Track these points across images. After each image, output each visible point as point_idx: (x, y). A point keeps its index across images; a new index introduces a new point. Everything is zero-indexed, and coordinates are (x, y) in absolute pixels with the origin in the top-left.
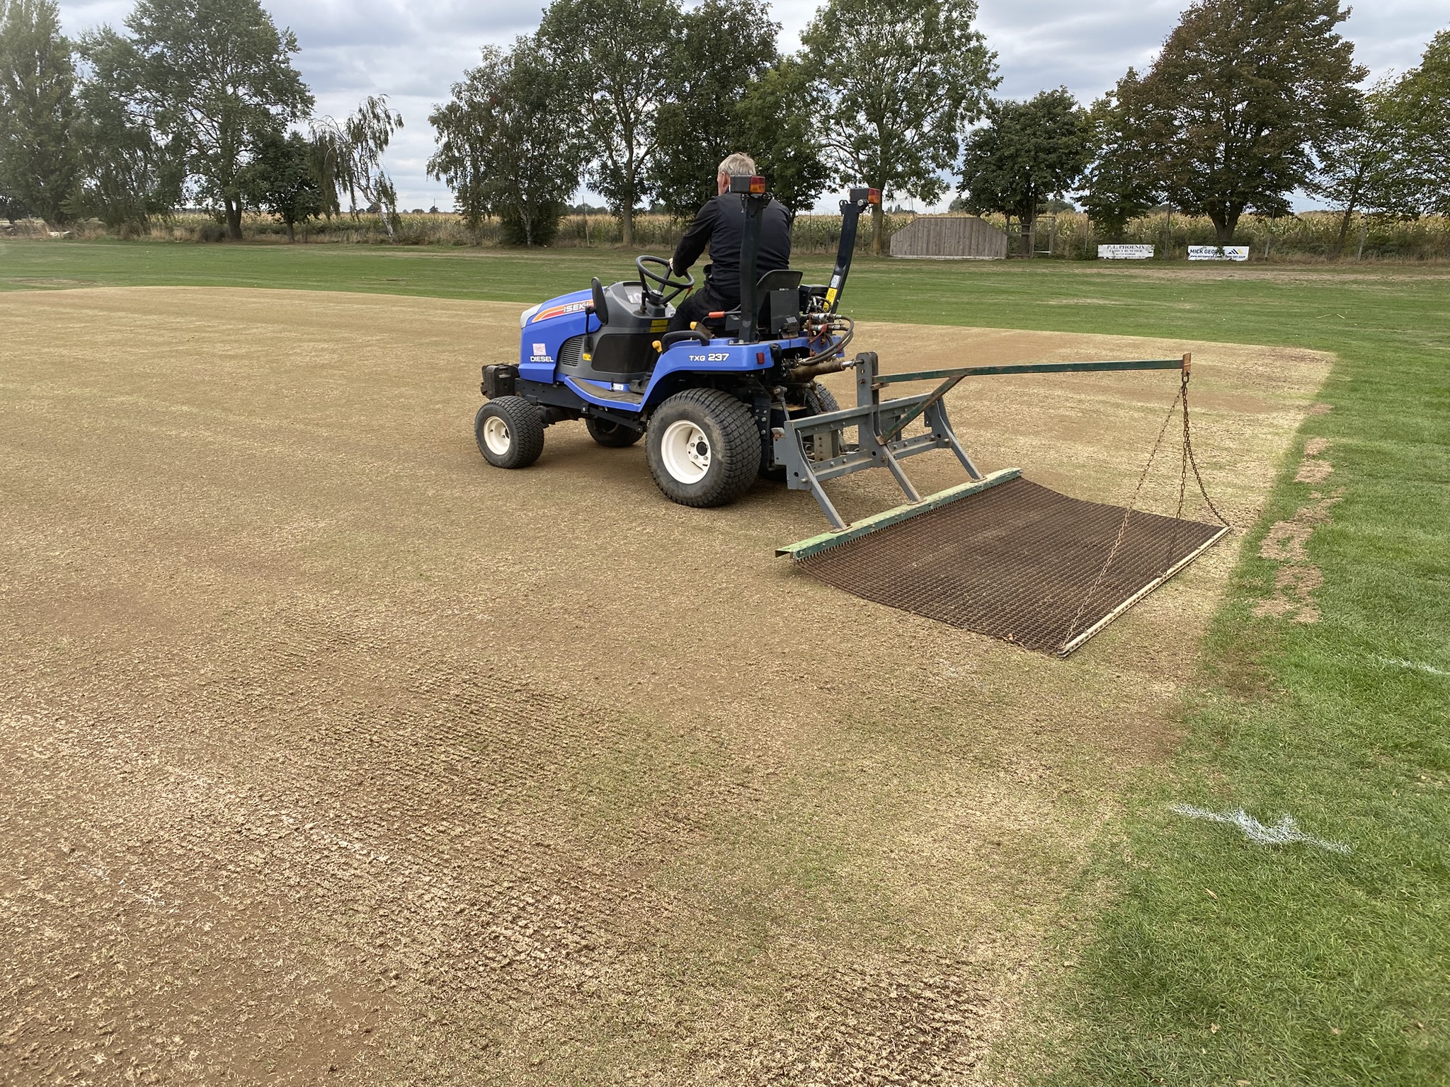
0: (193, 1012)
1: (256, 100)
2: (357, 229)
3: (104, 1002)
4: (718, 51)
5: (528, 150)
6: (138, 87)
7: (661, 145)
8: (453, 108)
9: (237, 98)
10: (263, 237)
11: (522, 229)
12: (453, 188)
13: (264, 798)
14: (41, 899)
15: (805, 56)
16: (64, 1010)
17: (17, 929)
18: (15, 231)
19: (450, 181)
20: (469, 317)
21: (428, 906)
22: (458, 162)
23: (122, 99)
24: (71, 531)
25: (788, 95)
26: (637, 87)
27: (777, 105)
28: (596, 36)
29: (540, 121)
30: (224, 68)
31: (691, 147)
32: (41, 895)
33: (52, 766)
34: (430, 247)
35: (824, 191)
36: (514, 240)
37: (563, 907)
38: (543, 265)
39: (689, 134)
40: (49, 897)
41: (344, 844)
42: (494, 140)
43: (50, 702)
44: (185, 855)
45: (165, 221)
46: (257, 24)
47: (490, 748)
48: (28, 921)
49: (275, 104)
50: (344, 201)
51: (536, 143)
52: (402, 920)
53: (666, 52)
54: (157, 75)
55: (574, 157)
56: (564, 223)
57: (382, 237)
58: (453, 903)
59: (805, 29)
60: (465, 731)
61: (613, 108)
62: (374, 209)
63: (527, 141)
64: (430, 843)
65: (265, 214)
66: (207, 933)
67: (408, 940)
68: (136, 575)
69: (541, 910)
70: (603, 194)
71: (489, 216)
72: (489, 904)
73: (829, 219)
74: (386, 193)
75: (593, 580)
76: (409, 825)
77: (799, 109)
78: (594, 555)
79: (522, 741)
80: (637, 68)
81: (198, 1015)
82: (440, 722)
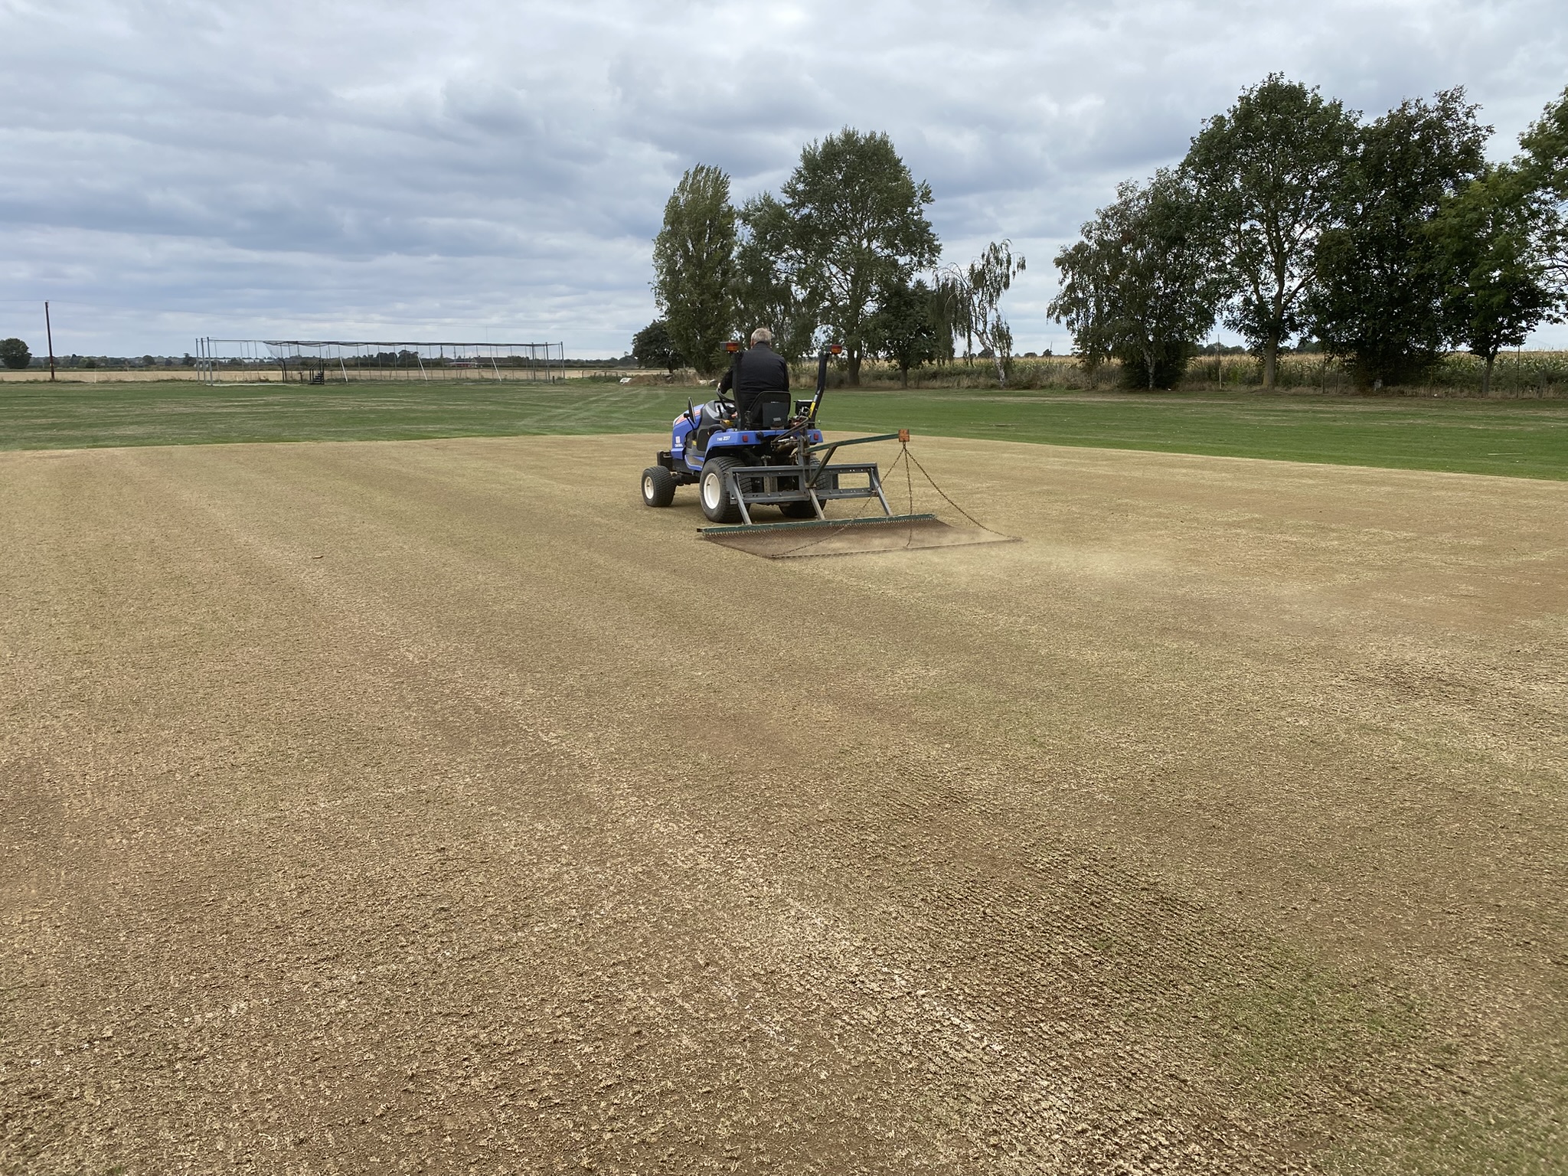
0: (809, 1161)
1: (887, 252)
2: (968, 374)
3: (732, 1125)
4: (1403, 164)
5: (1159, 288)
6: (786, 246)
7: (1320, 277)
8: (1080, 248)
9: (871, 251)
10: (878, 383)
11: (1145, 372)
12: (1073, 330)
13: (878, 953)
14: (680, 1006)
15: (1526, 162)
16: (696, 1122)
17: (660, 1030)
18: (672, 379)
19: (1070, 324)
20: (1083, 465)
21: (1045, 1114)
22: (1082, 303)
23: (771, 258)
24: (711, 654)
25: (1496, 209)
26: (1295, 214)
27: (1481, 223)
28: (1250, 163)
29: (1176, 257)
30: (862, 224)
31: (1357, 277)
32: (680, 1001)
33: (692, 876)
34: (1042, 392)
35: (1540, 322)
36: (1134, 383)
37: (1205, 1161)
38: (1165, 410)
39: (1356, 262)
40: (687, 1006)
41: (957, 1021)
42: (1121, 277)
43: (691, 813)
44: (803, 994)
45: (794, 370)
46: (897, 180)
47: (1112, 949)
48: (669, 1024)
49: (904, 254)
50: (960, 345)
51: (1171, 278)
52: (1017, 1123)
53: (1334, 173)
54: (805, 235)
55: (1212, 293)
56: (1192, 365)
57: (993, 381)
58: (1073, 1118)
59: (1527, 131)
60: (1085, 924)
61: (1264, 238)
62: (987, 353)
63: (1159, 278)
64: (1048, 1043)
65: (882, 361)
66: (822, 1082)
67: (1024, 1148)
68: (763, 702)
69: (1178, 1157)
70: (1243, 332)
71: (1109, 359)
72: (1115, 1131)
73: (1546, 356)
74: (1002, 336)
75: (1232, 773)
76: (1025, 1017)
77: (1511, 225)
78: (1233, 744)
79: (1151, 950)
80: (1296, 192)
81: (813, 1165)
82: (1057, 908)
